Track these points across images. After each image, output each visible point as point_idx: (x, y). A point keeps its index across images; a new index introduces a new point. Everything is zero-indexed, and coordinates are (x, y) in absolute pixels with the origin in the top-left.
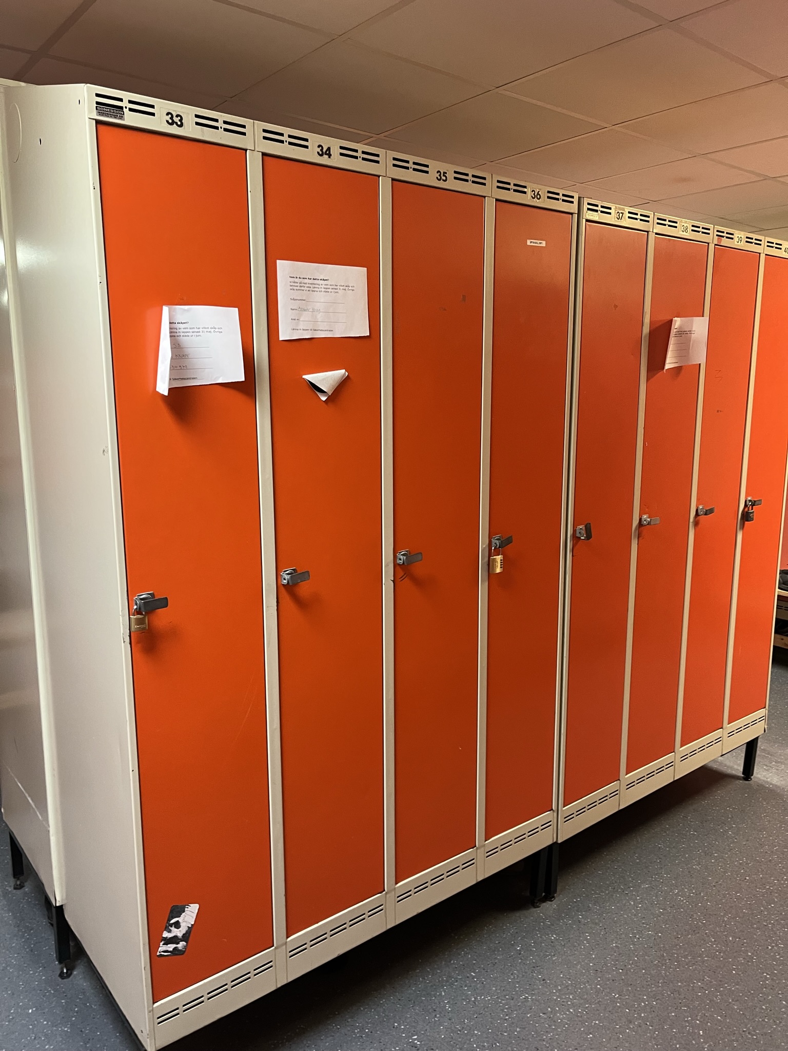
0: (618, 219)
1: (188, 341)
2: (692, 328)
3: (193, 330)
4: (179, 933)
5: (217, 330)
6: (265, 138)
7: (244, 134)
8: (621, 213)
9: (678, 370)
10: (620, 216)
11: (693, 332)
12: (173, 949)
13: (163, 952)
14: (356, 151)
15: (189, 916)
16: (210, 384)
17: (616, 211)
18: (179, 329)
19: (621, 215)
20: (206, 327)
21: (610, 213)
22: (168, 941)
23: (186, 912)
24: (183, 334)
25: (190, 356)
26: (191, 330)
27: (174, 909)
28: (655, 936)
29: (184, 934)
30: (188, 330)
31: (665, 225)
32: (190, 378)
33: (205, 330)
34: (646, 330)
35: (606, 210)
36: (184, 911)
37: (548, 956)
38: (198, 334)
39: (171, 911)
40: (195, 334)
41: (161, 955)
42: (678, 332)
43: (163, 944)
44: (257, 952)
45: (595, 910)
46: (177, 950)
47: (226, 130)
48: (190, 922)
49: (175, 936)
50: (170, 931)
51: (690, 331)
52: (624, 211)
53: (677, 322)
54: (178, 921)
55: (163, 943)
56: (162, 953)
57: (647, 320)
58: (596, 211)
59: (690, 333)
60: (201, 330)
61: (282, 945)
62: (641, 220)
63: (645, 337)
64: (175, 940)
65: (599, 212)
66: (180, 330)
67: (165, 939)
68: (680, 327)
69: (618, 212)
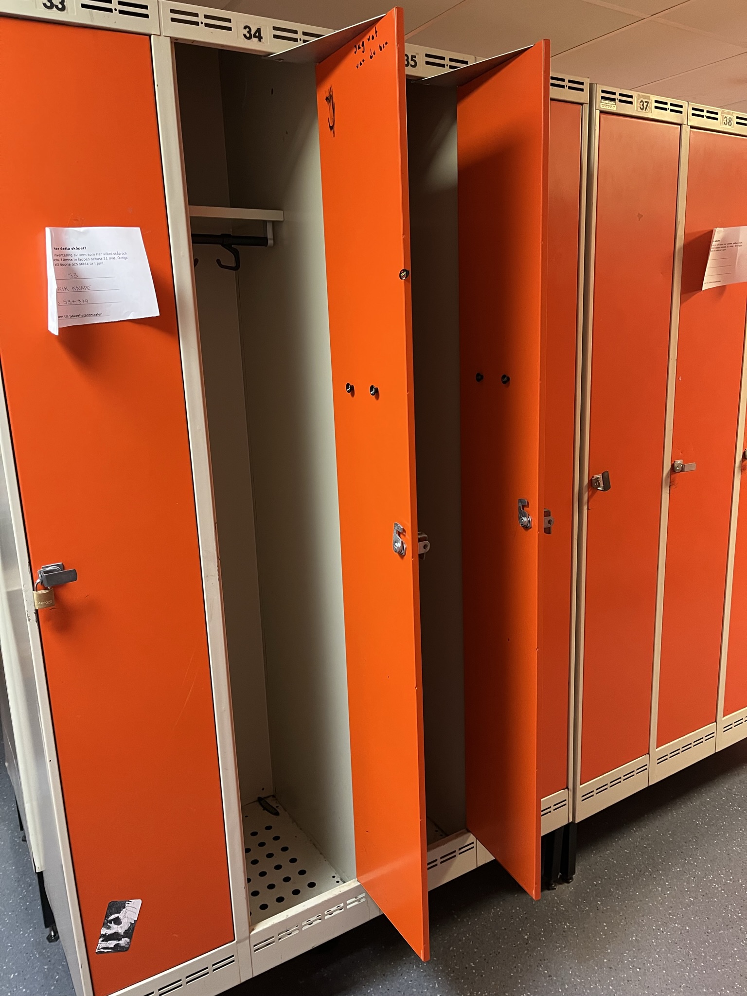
0: (642, 109)
1: (86, 270)
2: (738, 240)
3: (93, 257)
4: (120, 929)
5: (121, 256)
6: (173, 20)
7: (146, 16)
8: (646, 102)
9: (720, 290)
10: (644, 107)
11: (739, 244)
12: (114, 946)
13: (102, 948)
14: (296, 32)
15: (131, 911)
16: (119, 321)
17: (638, 99)
18: (75, 255)
19: (645, 104)
20: (109, 253)
21: (631, 103)
22: (107, 938)
23: (127, 908)
24: (81, 262)
25: (91, 288)
26: (90, 257)
27: (112, 906)
28: (681, 930)
29: (126, 931)
30: (87, 257)
31: (702, 116)
32: (93, 315)
33: (108, 256)
34: (680, 243)
35: (626, 99)
36: (124, 907)
37: (557, 948)
38: (99, 261)
39: (110, 907)
40: (96, 261)
41: (100, 952)
42: (721, 245)
43: (103, 941)
44: (216, 947)
45: (617, 896)
46: (119, 946)
47: (121, 12)
48: (133, 918)
49: (115, 933)
50: (109, 928)
51: (736, 243)
52: (650, 99)
53: (719, 234)
54: (118, 917)
55: (101, 939)
56: (102, 950)
57: (681, 233)
58: (614, 100)
59: (736, 246)
60: (102, 256)
61: (245, 939)
62: (672, 110)
63: (679, 250)
64: (116, 936)
65: (617, 101)
66: (76, 257)
67: (104, 936)
68: (724, 239)
69: (642, 101)
